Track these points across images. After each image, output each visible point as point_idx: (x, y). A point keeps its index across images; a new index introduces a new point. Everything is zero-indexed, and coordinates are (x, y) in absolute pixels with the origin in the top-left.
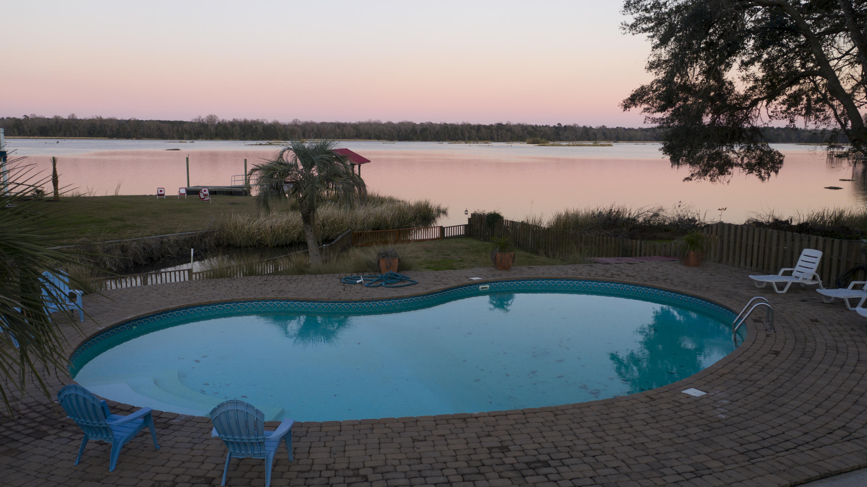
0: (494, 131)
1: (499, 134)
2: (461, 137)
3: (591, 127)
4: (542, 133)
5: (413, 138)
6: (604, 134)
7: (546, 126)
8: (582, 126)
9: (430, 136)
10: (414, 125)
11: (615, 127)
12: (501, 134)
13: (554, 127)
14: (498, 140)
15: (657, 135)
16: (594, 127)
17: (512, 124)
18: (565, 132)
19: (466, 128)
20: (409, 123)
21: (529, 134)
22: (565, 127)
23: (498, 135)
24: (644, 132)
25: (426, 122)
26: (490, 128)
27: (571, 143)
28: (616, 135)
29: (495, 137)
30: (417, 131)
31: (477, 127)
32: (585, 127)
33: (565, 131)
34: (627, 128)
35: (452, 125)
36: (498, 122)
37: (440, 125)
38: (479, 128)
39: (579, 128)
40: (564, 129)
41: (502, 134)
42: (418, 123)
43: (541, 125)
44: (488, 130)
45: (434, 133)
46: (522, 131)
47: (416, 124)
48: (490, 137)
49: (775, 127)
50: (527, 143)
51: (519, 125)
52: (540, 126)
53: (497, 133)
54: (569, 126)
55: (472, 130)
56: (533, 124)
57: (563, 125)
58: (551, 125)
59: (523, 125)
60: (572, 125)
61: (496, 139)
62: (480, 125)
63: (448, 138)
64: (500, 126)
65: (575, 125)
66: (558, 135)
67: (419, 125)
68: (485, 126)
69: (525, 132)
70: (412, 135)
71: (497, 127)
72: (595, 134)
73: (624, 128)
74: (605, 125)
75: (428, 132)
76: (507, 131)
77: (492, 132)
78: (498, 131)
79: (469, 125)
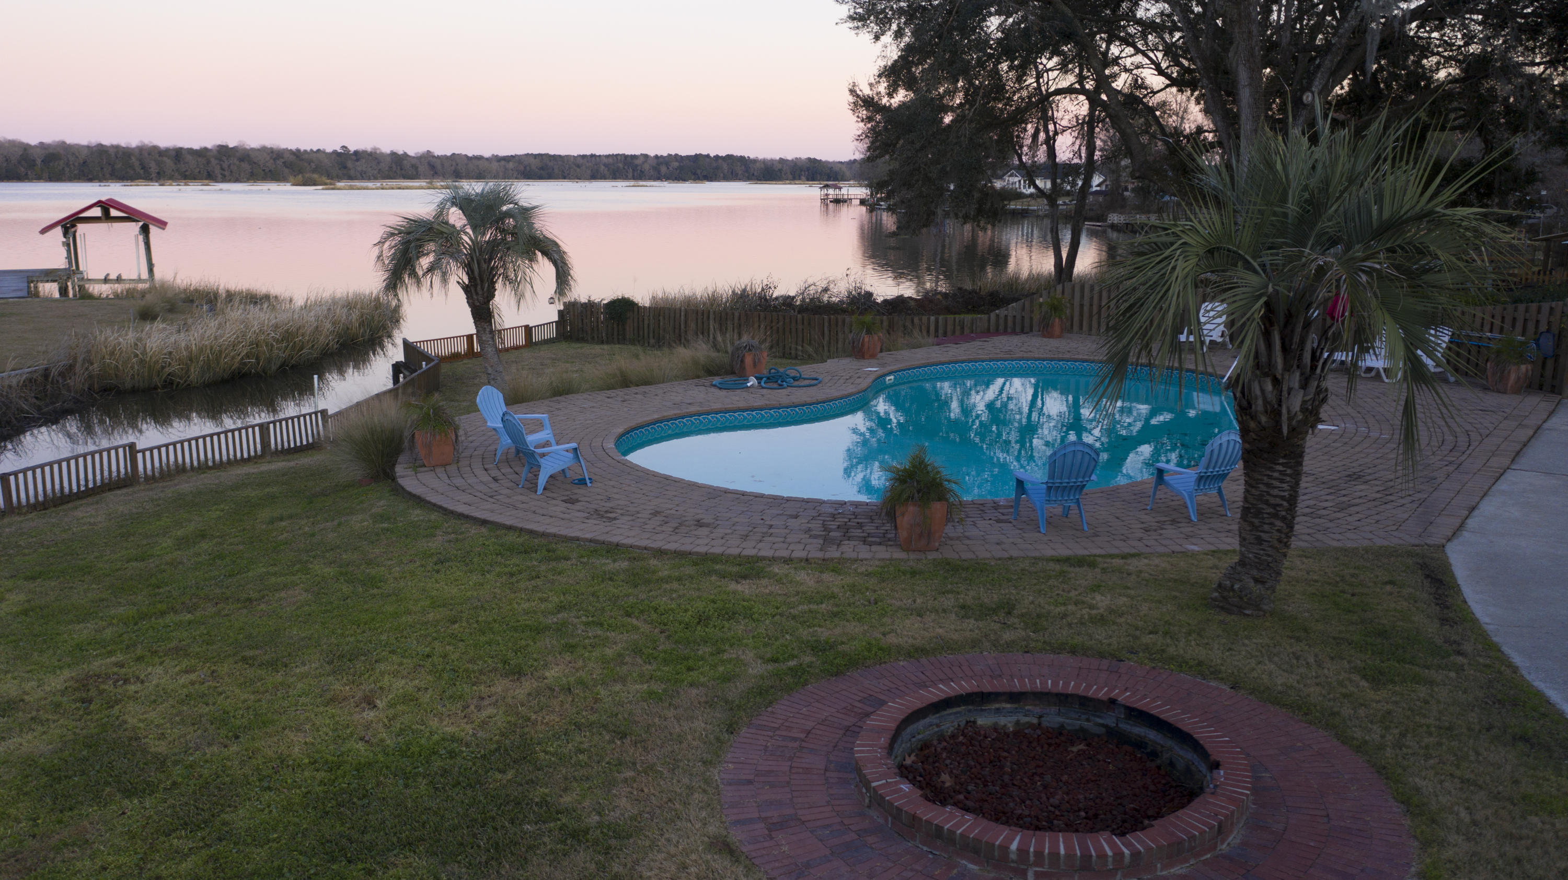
0: (214, 161)
1: (225, 165)
2: (142, 172)
3: (405, 153)
4: (313, 165)
5: (26, 174)
6: (432, 166)
7: (319, 150)
8: (388, 152)
9: (67, 170)
10: (26, 148)
11: (449, 154)
12: (229, 166)
13: (335, 152)
14: (224, 179)
15: (525, 168)
16: (411, 153)
17: (248, 147)
18: (358, 163)
19: (149, 154)
20: (13, 144)
21: (287, 167)
22: (356, 153)
23: (223, 169)
24: (503, 163)
25: (54, 142)
26: (202, 153)
27: (378, 184)
28: (453, 168)
29: (217, 171)
30: (34, 161)
31: (174, 153)
32: (393, 154)
33: (357, 160)
34: (470, 155)
35: (117, 148)
36: (219, 143)
37: (88, 147)
38: (178, 154)
39: (382, 154)
40: (354, 158)
41: (232, 167)
42: (33, 141)
43: (308, 149)
44: (200, 159)
45: (77, 164)
46: (272, 161)
47: (28, 145)
48: (206, 173)
49: (712, 155)
50: (293, 185)
51: (264, 149)
52: (305, 151)
53: (221, 165)
54: (365, 152)
55: (165, 159)
56: (292, 146)
57: (352, 148)
58: (329, 150)
59: (271, 148)
60: (369, 150)
61: (220, 176)
62: (181, 149)
63: (111, 175)
64: (223, 151)
65: (375, 149)
66: (345, 167)
67: (35, 146)
68: (191, 151)
69: (280, 162)
70: (23, 169)
71: (218, 151)
72: (414, 167)
73: (466, 156)
74: (431, 150)
75: (61, 162)
76: (241, 160)
77: (208, 162)
78: (220, 160)
79: (155, 148)
